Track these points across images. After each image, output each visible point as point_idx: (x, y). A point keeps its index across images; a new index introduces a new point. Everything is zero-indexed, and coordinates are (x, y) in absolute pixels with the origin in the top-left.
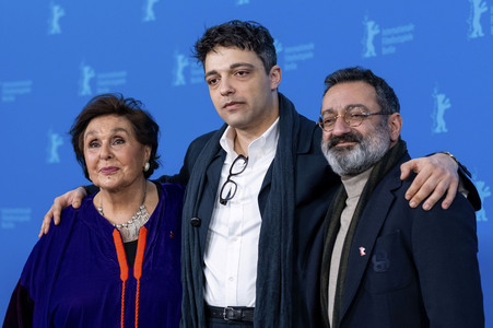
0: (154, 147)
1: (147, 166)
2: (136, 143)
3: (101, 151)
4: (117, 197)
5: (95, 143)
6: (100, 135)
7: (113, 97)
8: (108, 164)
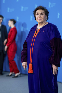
0: (48, 16)
1: (46, 19)
2: (45, 15)
3: (39, 16)
4: (40, 24)
5: (38, 14)
6: (39, 13)
7: (42, 6)
8: (40, 18)
